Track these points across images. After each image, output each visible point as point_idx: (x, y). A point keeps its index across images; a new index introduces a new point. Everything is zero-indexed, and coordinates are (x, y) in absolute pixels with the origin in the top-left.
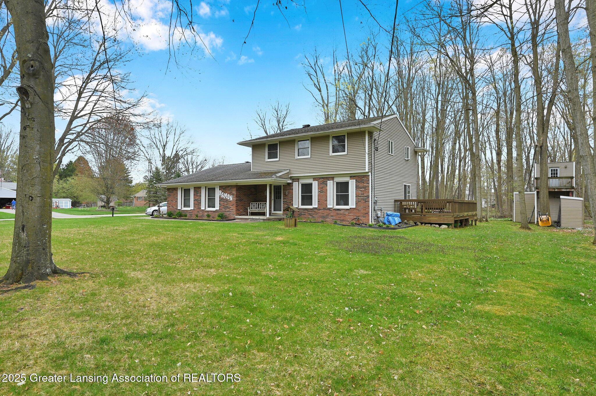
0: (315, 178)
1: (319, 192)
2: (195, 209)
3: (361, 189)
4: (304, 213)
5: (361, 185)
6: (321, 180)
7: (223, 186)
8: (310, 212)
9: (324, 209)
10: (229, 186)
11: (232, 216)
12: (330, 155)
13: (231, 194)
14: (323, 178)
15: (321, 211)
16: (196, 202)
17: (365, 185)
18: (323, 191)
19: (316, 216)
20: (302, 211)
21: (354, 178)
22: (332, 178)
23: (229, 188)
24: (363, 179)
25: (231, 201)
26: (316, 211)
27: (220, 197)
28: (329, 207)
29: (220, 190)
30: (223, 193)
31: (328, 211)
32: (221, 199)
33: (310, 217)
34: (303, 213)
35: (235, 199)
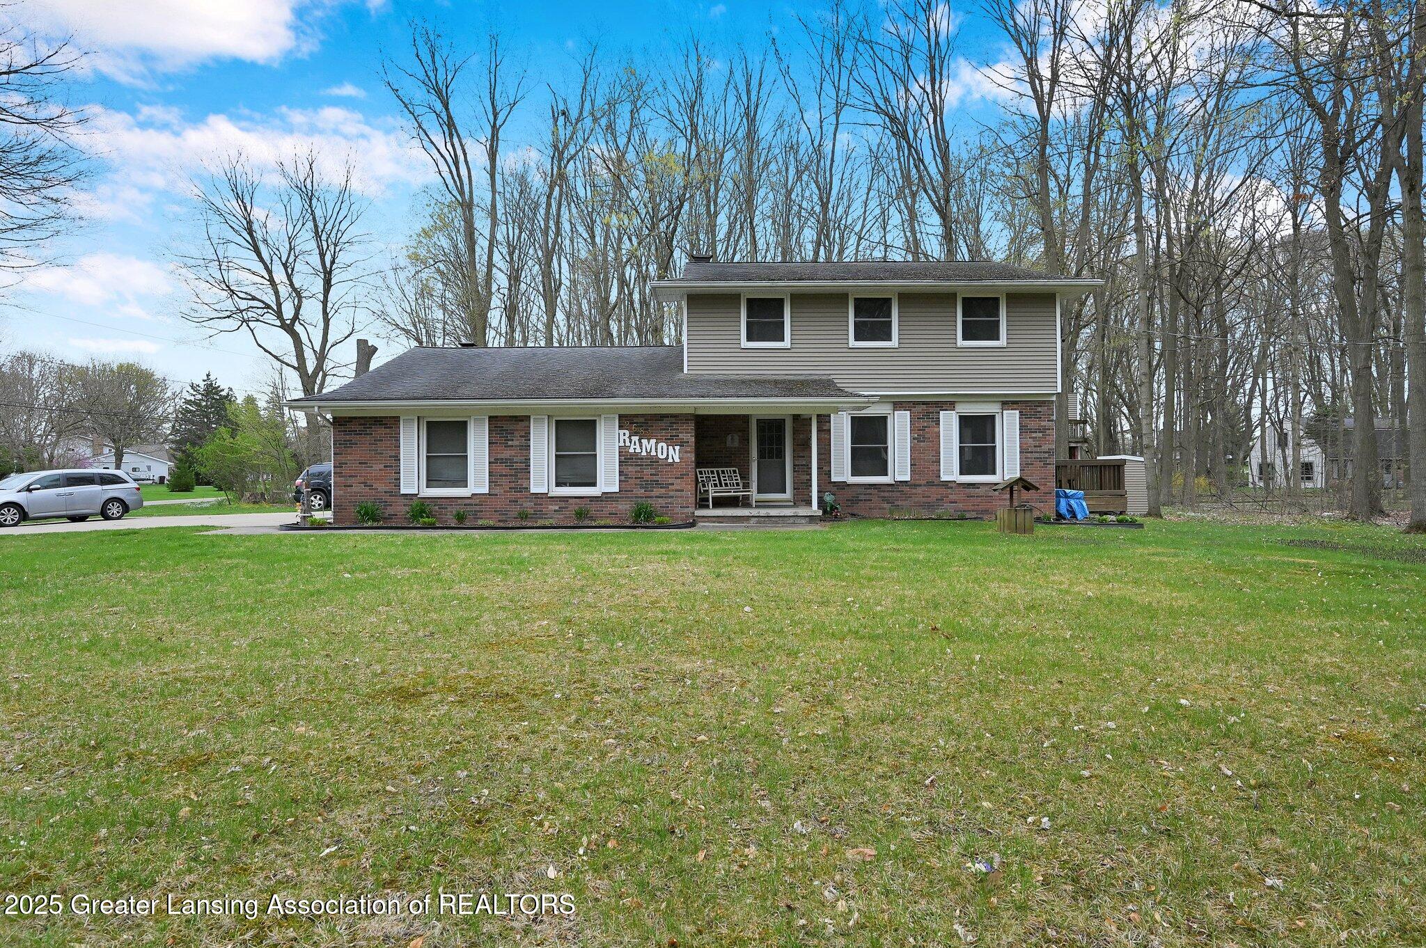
0: (899, 404)
1: (913, 439)
2: (497, 491)
3: (1034, 435)
4: (867, 497)
5: (1033, 424)
6: (920, 408)
7: (637, 416)
8: (886, 494)
9: (930, 484)
10: (662, 417)
11: (678, 510)
12: (959, 345)
13: (671, 441)
14: (924, 403)
15: (919, 490)
16: (501, 468)
17: (1043, 423)
18: (925, 440)
19: (904, 503)
20: (862, 490)
21: (1015, 406)
22: (949, 404)
23: (663, 424)
24: (1039, 409)
25: (671, 464)
26: (907, 489)
27: (623, 451)
28: (944, 478)
29: (621, 427)
30: (635, 439)
31: (942, 490)
32: (626, 459)
33: (886, 505)
34: (862, 497)
35: (692, 457)
